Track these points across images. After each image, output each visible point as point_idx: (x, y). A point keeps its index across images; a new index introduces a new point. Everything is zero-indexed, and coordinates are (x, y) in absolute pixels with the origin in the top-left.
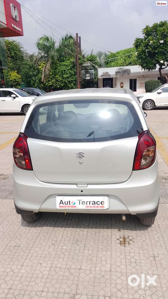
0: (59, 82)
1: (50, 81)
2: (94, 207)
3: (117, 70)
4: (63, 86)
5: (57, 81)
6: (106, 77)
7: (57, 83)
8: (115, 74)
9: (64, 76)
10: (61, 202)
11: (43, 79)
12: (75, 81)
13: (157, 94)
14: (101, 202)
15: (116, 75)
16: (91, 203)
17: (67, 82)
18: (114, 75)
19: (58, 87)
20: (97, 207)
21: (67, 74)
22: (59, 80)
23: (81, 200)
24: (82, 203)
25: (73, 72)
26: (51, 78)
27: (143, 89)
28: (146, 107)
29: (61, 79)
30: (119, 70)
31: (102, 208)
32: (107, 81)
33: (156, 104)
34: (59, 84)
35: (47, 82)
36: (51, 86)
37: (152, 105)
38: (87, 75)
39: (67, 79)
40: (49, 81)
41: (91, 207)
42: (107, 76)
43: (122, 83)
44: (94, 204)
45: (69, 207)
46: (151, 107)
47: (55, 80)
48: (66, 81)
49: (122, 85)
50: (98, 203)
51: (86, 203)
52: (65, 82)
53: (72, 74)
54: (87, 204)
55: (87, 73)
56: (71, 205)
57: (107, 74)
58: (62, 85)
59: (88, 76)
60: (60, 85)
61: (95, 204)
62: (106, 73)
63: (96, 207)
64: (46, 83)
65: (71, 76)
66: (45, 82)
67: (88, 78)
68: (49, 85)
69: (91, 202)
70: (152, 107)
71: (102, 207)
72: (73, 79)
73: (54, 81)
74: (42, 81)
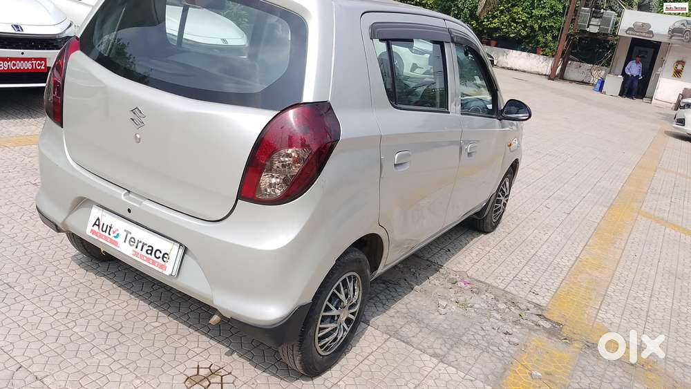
0: (517, 23)
1: (497, 17)
2: (148, 260)
3: (677, 25)
4: (526, 37)
5: (514, 20)
6: (641, 36)
7: (511, 26)
8: (666, 33)
9: (535, 12)
10: (97, 223)
11: (479, 10)
12: (559, 30)
14: (164, 254)
15: (671, 38)
16: (146, 248)
17: (537, 29)
18: (665, 35)
19: (512, 36)
20: (154, 263)
21: (544, 8)
22: (519, 18)
23: (130, 233)
24: (130, 241)
25: (561, 7)
26: (502, 12)
29: (525, 18)
30: (682, 27)
31: (160, 270)
32: (642, 49)
34: (515, 28)
35: (488, 18)
36: (496, 29)
38: (595, 21)
39: (539, 21)
40: (494, 17)
41: (142, 257)
42: (644, 34)
43: (682, 63)
44: (149, 252)
45: (106, 239)
47: (508, 17)
48: (536, 26)
49: (679, 67)
50: (158, 254)
51: (135, 244)
52: (532, 27)
53: (556, 12)
54: (137, 247)
55: (594, 15)
56: (112, 237)
57: (645, 29)
58: (524, 33)
59: (595, 23)
60: (518, 33)
61: (151, 254)
62: (643, 24)
63: (151, 261)
64: (486, 20)
65: (551, 15)
66: (482, 18)
67: (594, 29)
68: (492, 26)
69: (146, 244)
71: (162, 267)
72: (555, 23)
73: (505, 18)
74: (477, 14)
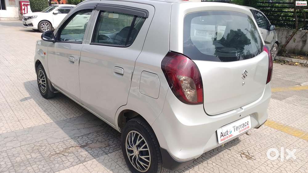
13: (53, 15)
14: (247, 122)
23: (235, 126)
24: (236, 129)
27: (14, 7)
28: (42, 29)
33: (53, 26)
37: (49, 27)
41: (242, 131)
46: (48, 29)
54: (239, 129)
63: (245, 129)
70: (50, 30)
71: (248, 127)
